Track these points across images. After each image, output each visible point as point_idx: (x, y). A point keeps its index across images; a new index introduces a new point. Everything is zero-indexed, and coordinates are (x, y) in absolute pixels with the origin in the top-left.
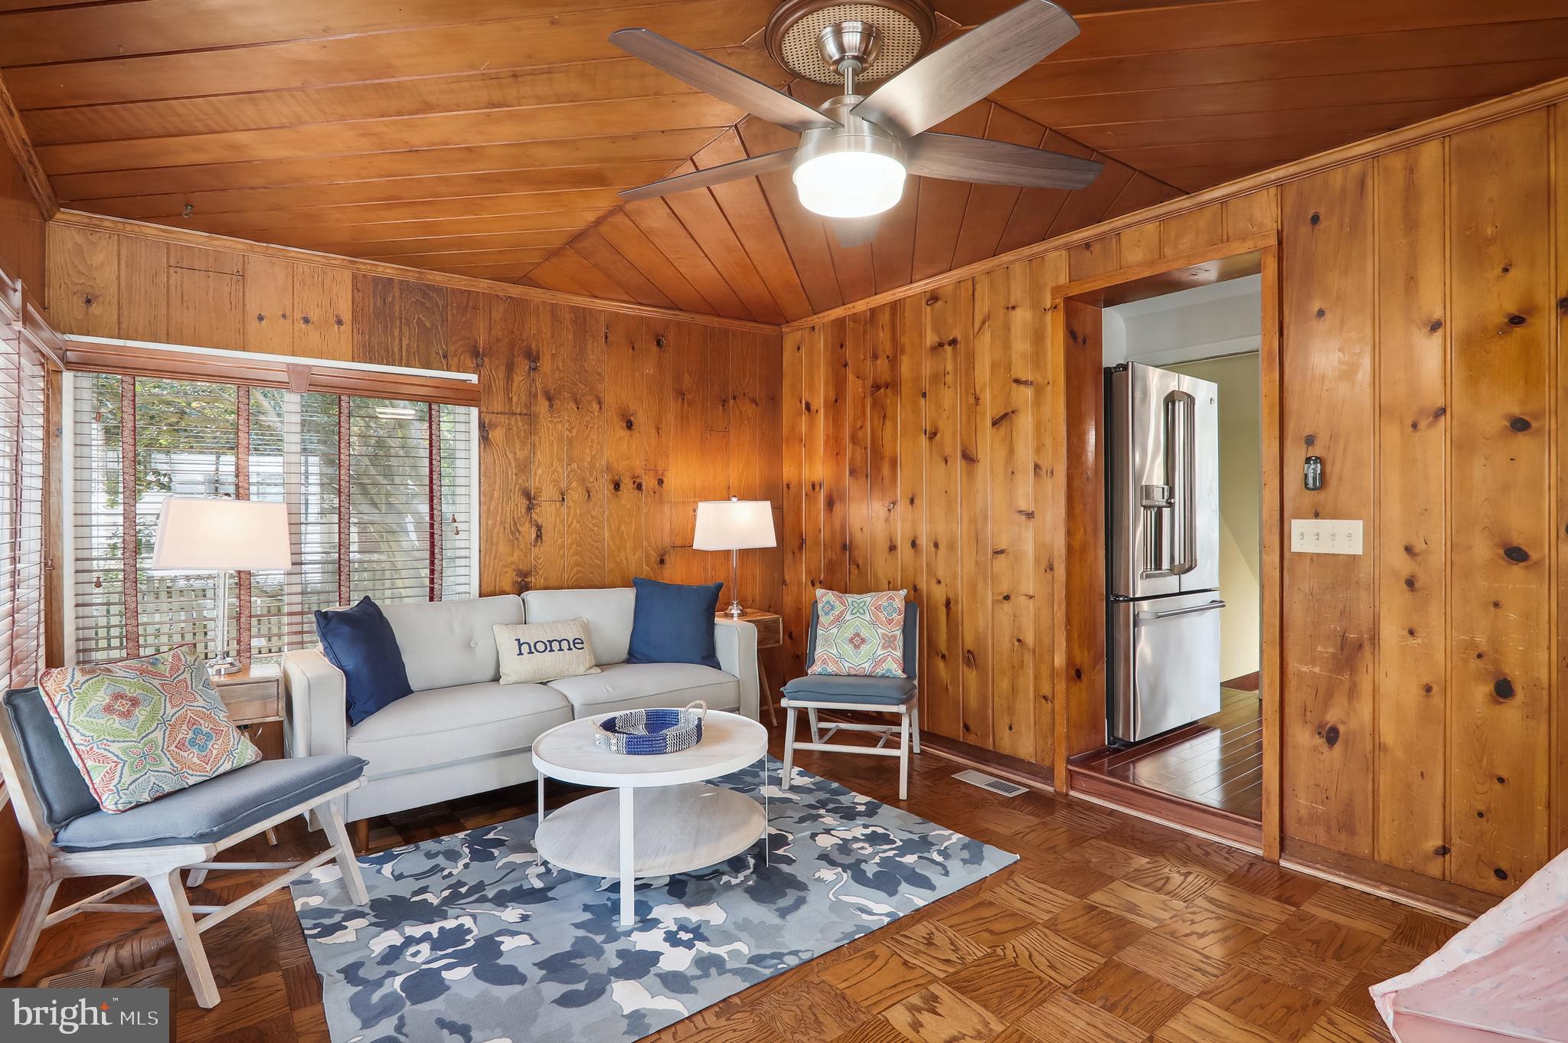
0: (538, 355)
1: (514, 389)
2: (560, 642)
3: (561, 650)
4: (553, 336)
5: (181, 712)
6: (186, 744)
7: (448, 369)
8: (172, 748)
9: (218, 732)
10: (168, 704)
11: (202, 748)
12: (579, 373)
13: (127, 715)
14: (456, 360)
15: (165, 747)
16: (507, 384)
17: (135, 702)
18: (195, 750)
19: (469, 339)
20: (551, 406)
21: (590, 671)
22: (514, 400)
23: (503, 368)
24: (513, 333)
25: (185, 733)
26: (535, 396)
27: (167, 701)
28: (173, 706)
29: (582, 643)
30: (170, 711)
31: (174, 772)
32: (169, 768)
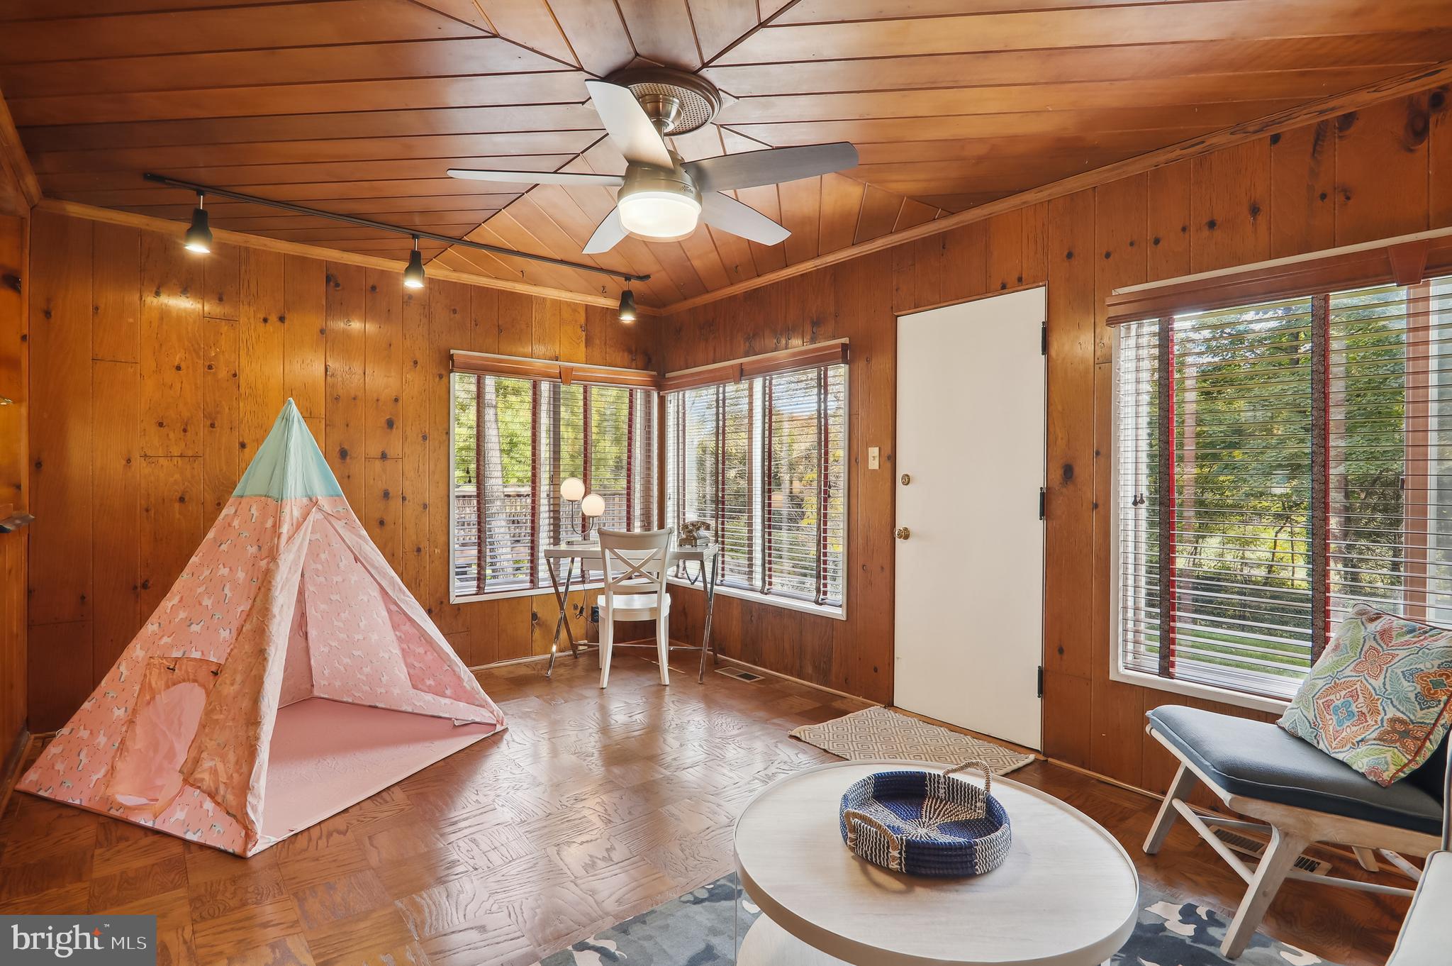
5: (1354, 679)
6: (1331, 707)
8: (1320, 702)
10: (1353, 665)
11: (1340, 723)
15: (1316, 697)
27: (1355, 663)
30: (1348, 672)
32: (1311, 717)
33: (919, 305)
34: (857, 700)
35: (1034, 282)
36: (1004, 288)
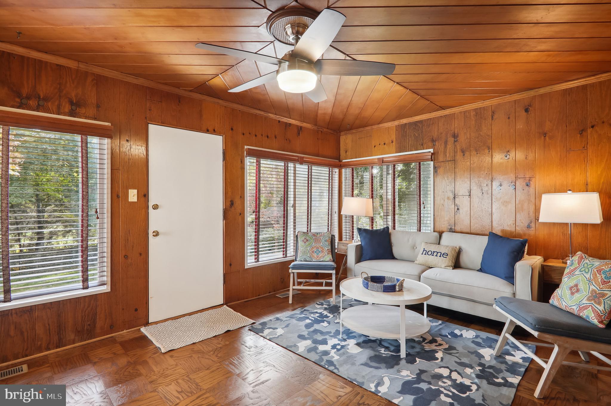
0: (458, 135)
1: (448, 151)
2: (438, 253)
3: (436, 256)
4: (465, 125)
5: (316, 245)
6: (314, 252)
7: (423, 149)
8: (311, 252)
9: (322, 252)
11: (317, 254)
12: (478, 138)
13: (305, 243)
14: (426, 145)
16: (445, 149)
17: (307, 240)
18: (316, 254)
19: (431, 136)
20: (464, 155)
21: (446, 268)
22: (448, 155)
23: (443, 144)
24: (447, 128)
25: (315, 250)
26: (457, 152)
28: (315, 243)
29: (447, 255)
31: (310, 257)
32: (309, 256)
33: (163, 123)
34: (124, 333)
35: (220, 133)
36: (207, 131)
